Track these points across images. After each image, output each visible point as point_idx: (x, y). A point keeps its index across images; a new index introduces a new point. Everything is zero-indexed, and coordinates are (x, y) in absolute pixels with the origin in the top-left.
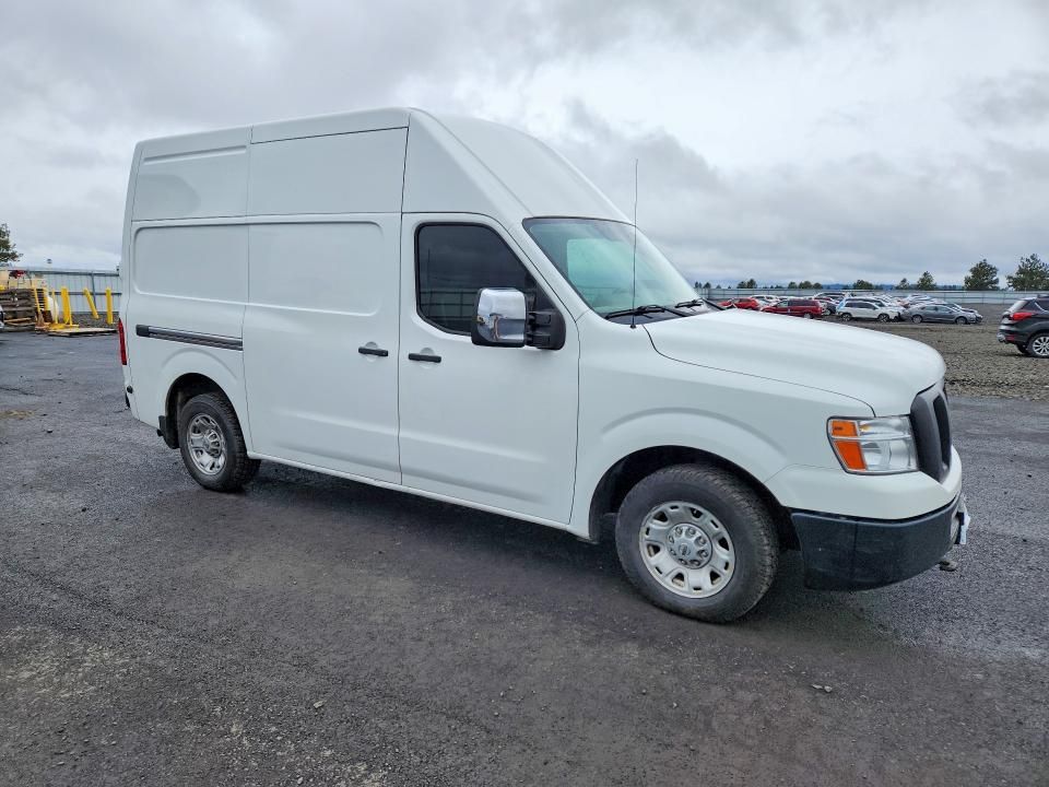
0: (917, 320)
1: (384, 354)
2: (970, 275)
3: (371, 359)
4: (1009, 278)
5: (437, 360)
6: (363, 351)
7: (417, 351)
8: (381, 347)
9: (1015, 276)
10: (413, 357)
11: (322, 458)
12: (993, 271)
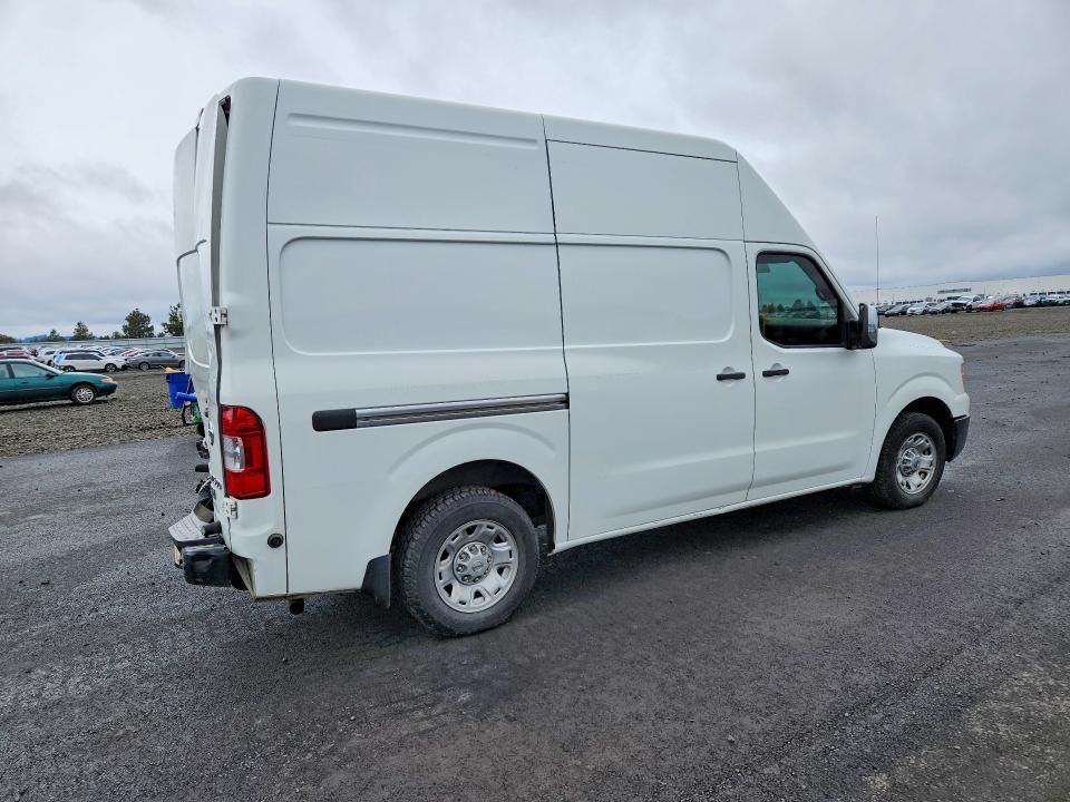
0: (145, 367)
1: (741, 376)
2: (127, 323)
3: (731, 384)
4: (164, 325)
5: (785, 372)
6: (720, 378)
7: (768, 369)
8: (738, 370)
9: (169, 323)
10: (767, 374)
11: (679, 505)
12: (146, 319)
